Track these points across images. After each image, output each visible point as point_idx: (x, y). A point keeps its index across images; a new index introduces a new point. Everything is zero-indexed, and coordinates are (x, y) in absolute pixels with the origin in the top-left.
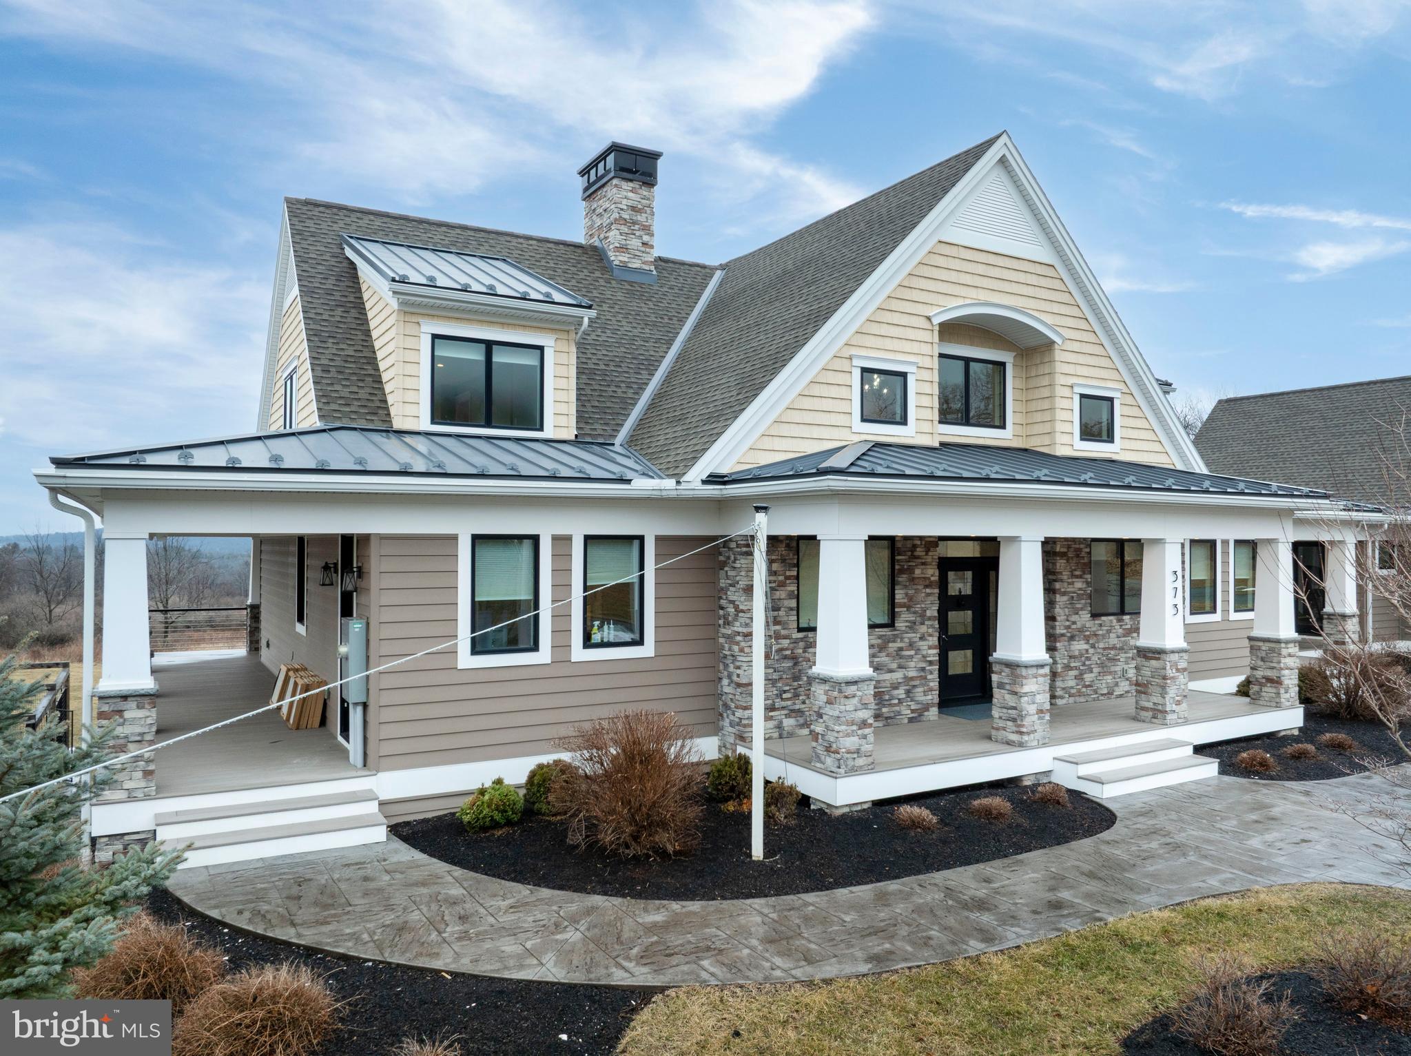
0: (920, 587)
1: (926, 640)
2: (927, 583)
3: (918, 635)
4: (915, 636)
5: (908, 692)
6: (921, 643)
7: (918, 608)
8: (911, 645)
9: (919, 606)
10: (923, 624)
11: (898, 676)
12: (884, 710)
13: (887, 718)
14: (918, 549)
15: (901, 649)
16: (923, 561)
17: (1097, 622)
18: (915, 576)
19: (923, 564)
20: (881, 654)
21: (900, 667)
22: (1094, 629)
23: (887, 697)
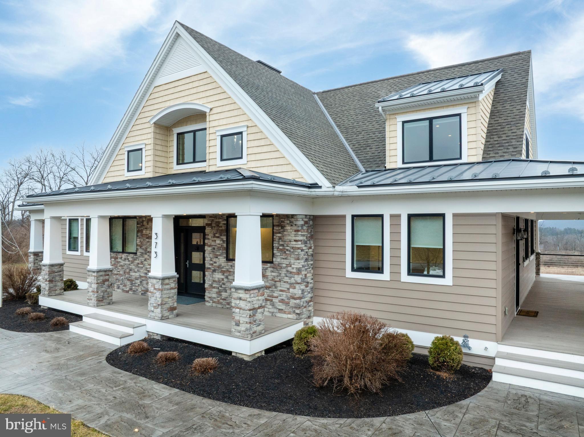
0: (145, 238)
1: (147, 261)
2: (147, 237)
3: (144, 259)
4: (143, 259)
5: (141, 282)
6: (145, 262)
7: (144, 247)
8: (142, 263)
9: (144, 246)
10: (146, 254)
11: (137, 274)
12: (133, 287)
13: (134, 291)
14: (144, 222)
15: (138, 264)
16: (146, 227)
17: (229, 264)
18: (144, 233)
19: (146, 228)
20: (132, 265)
21: (138, 271)
22: (227, 268)
23: (134, 282)
